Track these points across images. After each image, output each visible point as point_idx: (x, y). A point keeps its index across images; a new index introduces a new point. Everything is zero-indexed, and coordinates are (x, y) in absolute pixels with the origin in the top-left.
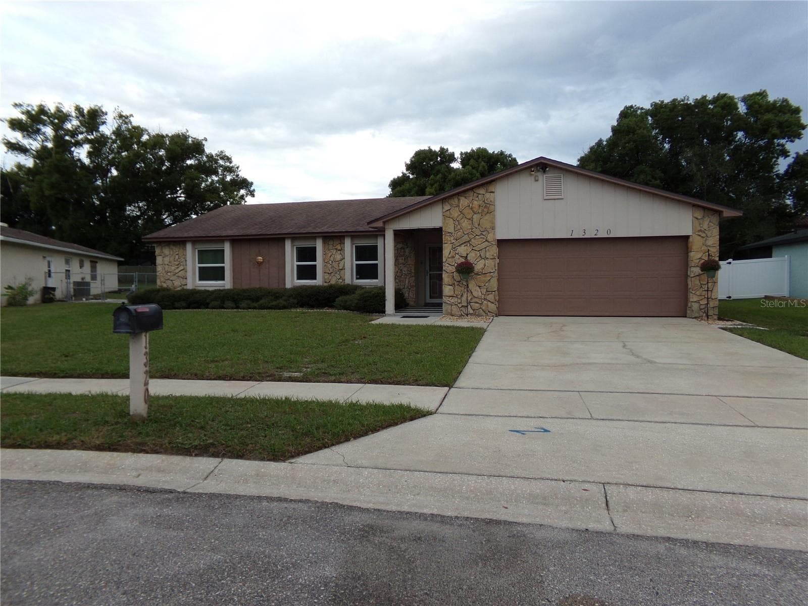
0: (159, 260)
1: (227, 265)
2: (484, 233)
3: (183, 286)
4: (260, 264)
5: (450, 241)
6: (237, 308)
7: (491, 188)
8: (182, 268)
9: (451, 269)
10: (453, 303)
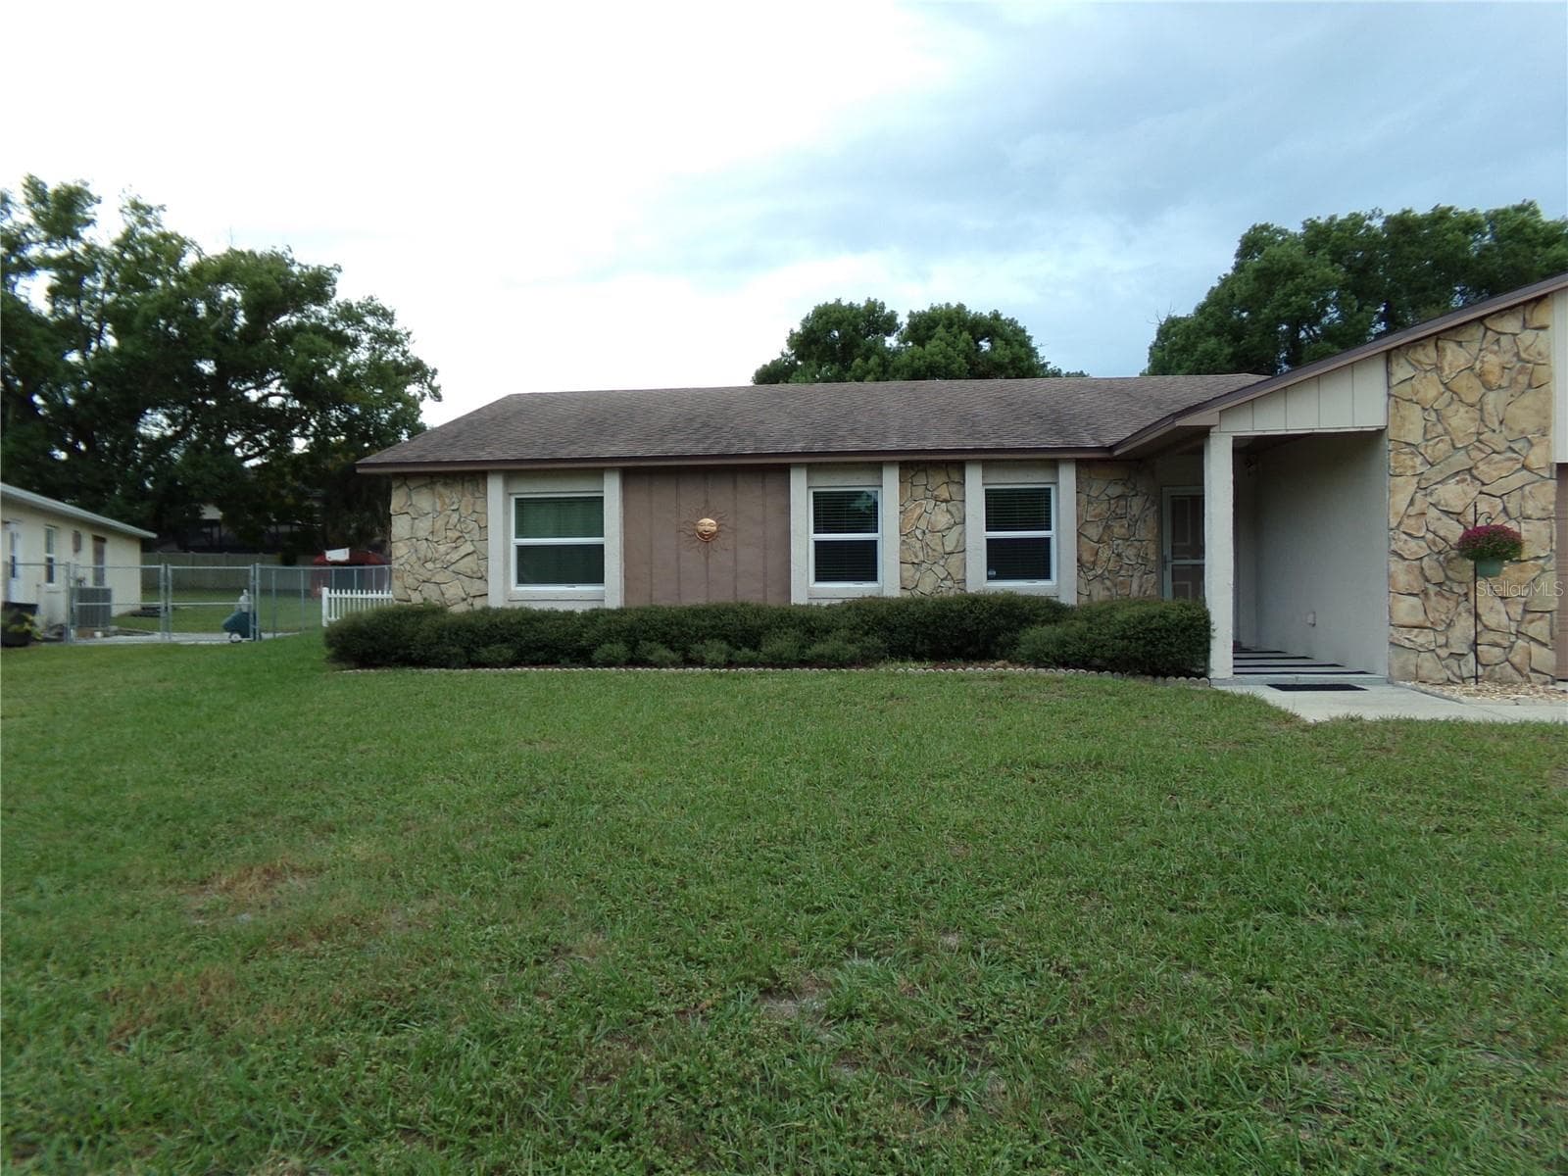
0: (400, 527)
1: (612, 539)
2: (1516, 446)
3: (470, 600)
4: (707, 538)
5: (1413, 467)
6: (689, 662)
7: (1540, 316)
8: (468, 548)
9: (1416, 548)
10: (1421, 646)
